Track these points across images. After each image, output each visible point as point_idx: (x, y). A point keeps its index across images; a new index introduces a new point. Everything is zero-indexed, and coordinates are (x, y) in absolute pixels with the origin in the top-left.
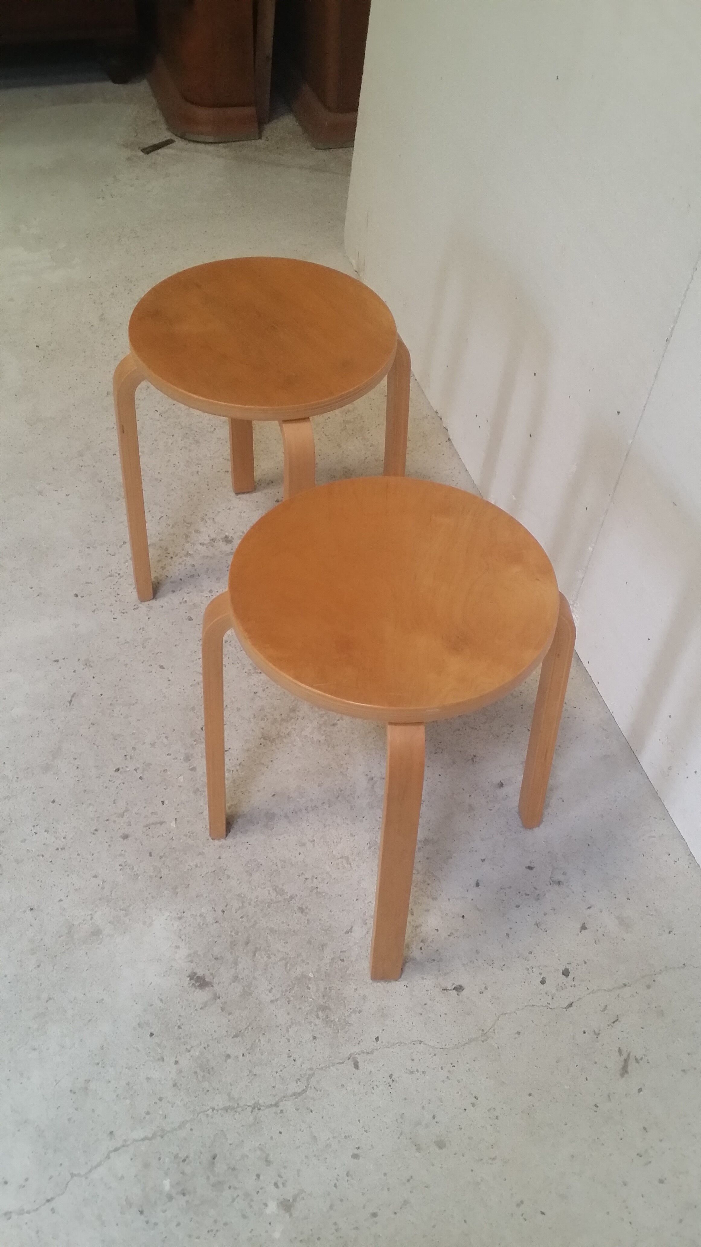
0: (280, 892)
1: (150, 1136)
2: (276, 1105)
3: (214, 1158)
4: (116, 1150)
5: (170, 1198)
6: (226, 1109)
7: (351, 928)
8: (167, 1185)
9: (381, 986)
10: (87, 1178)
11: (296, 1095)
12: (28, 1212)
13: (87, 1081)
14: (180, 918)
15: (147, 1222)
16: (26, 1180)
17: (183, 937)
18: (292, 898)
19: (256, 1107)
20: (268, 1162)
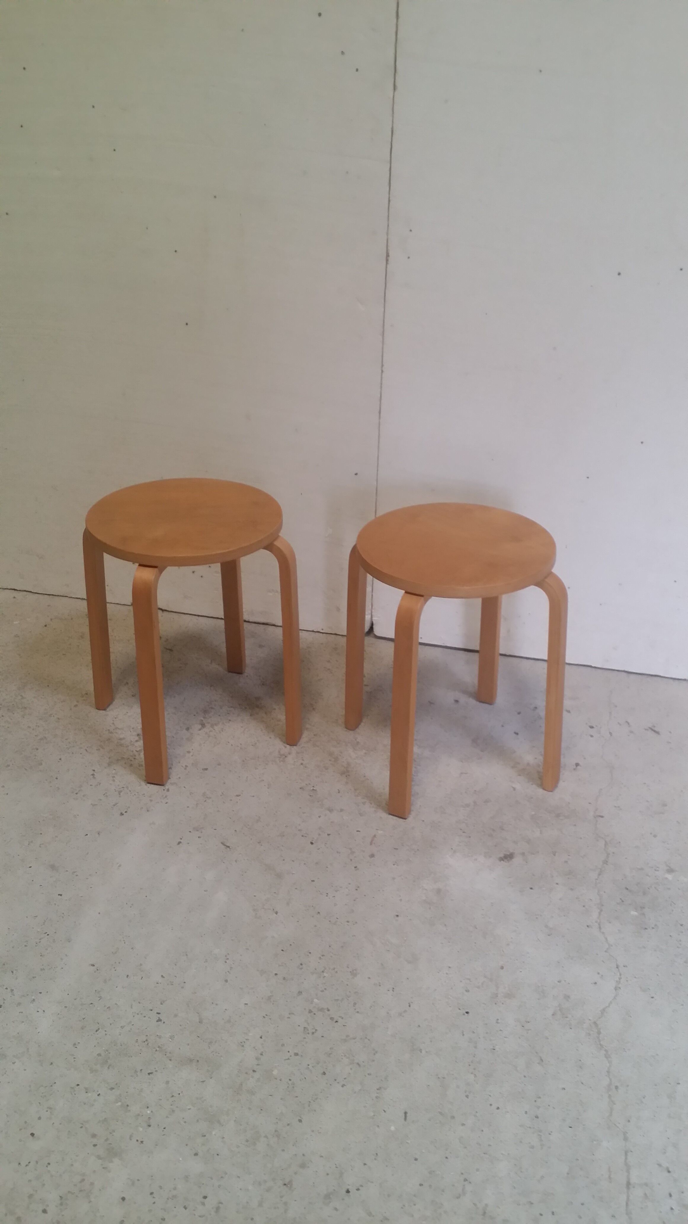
0: (468, 805)
1: (599, 911)
2: (608, 854)
3: (627, 889)
4: (600, 928)
5: (644, 914)
6: (599, 875)
7: (513, 787)
8: (634, 913)
9: (557, 791)
10: (612, 946)
11: (606, 844)
12: (620, 979)
13: (546, 926)
14: (455, 852)
15: (653, 928)
16: (599, 973)
17: (470, 855)
18: (475, 802)
19: (606, 862)
20: (642, 869)
